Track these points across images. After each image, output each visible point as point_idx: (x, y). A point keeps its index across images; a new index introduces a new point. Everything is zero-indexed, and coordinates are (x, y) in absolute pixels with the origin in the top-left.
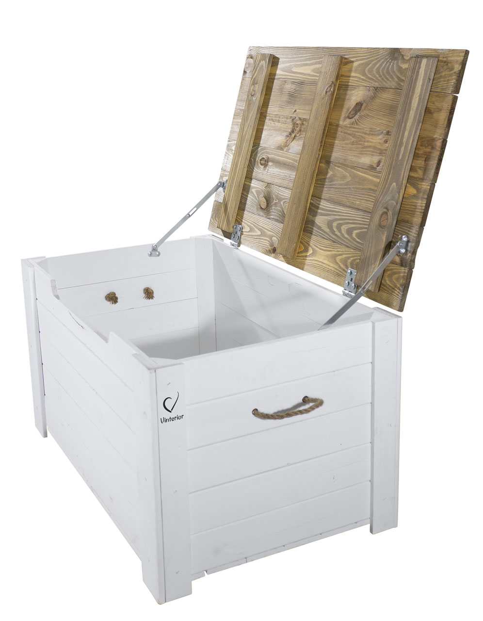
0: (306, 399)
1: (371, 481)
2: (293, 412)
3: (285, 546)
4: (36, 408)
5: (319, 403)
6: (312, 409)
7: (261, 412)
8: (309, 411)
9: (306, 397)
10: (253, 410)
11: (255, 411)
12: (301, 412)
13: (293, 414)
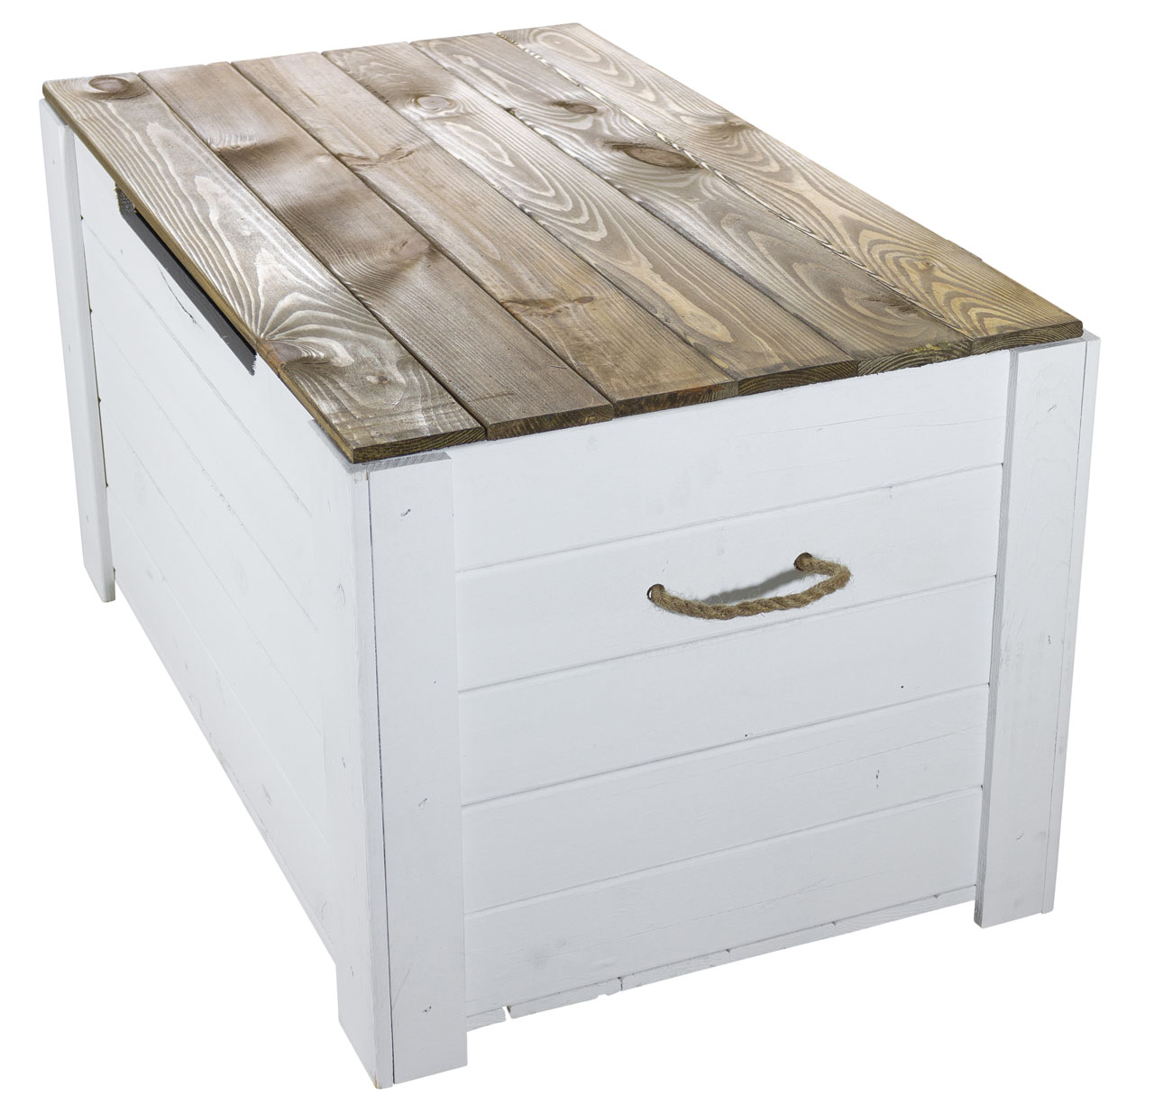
0: (806, 562)
1: (986, 788)
2: (759, 602)
3: (731, 951)
4: (84, 519)
5: (837, 578)
6: (814, 594)
7: (674, 594)
8: (806, 602)
9: (807, 555)
10: (650, 589)
11: (656, 590)
12: (782, 604)
13: (759, 607)
